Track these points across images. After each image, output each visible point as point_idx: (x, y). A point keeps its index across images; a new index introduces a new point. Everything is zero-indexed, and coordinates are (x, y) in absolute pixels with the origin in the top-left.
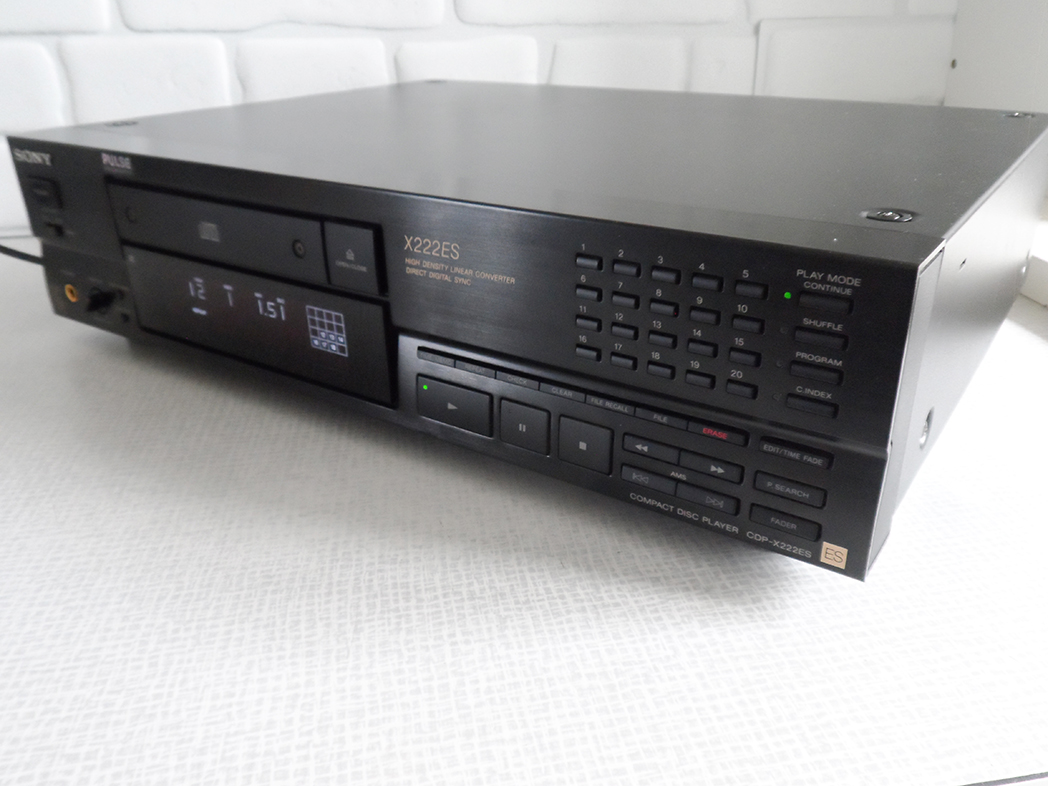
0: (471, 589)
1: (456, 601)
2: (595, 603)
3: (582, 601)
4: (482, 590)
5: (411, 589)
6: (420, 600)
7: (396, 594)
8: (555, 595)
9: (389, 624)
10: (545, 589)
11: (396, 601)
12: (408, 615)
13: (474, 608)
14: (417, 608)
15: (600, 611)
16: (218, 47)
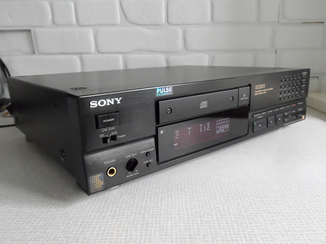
0: (156, 191)
1: (150, 193)
2: (191, 197)
3: (187, 196)
4: (159, 191)
5: (139, 189)
6: (140, 192)
7: (134, 190)
8: (180, 194)
9: (130, 197)
10: (177, 192)
11: (134, 191)
12: (136, 195)
13: (155, 195)
14: (139, 193)
15: (192, 199)
16: (120, 57)
